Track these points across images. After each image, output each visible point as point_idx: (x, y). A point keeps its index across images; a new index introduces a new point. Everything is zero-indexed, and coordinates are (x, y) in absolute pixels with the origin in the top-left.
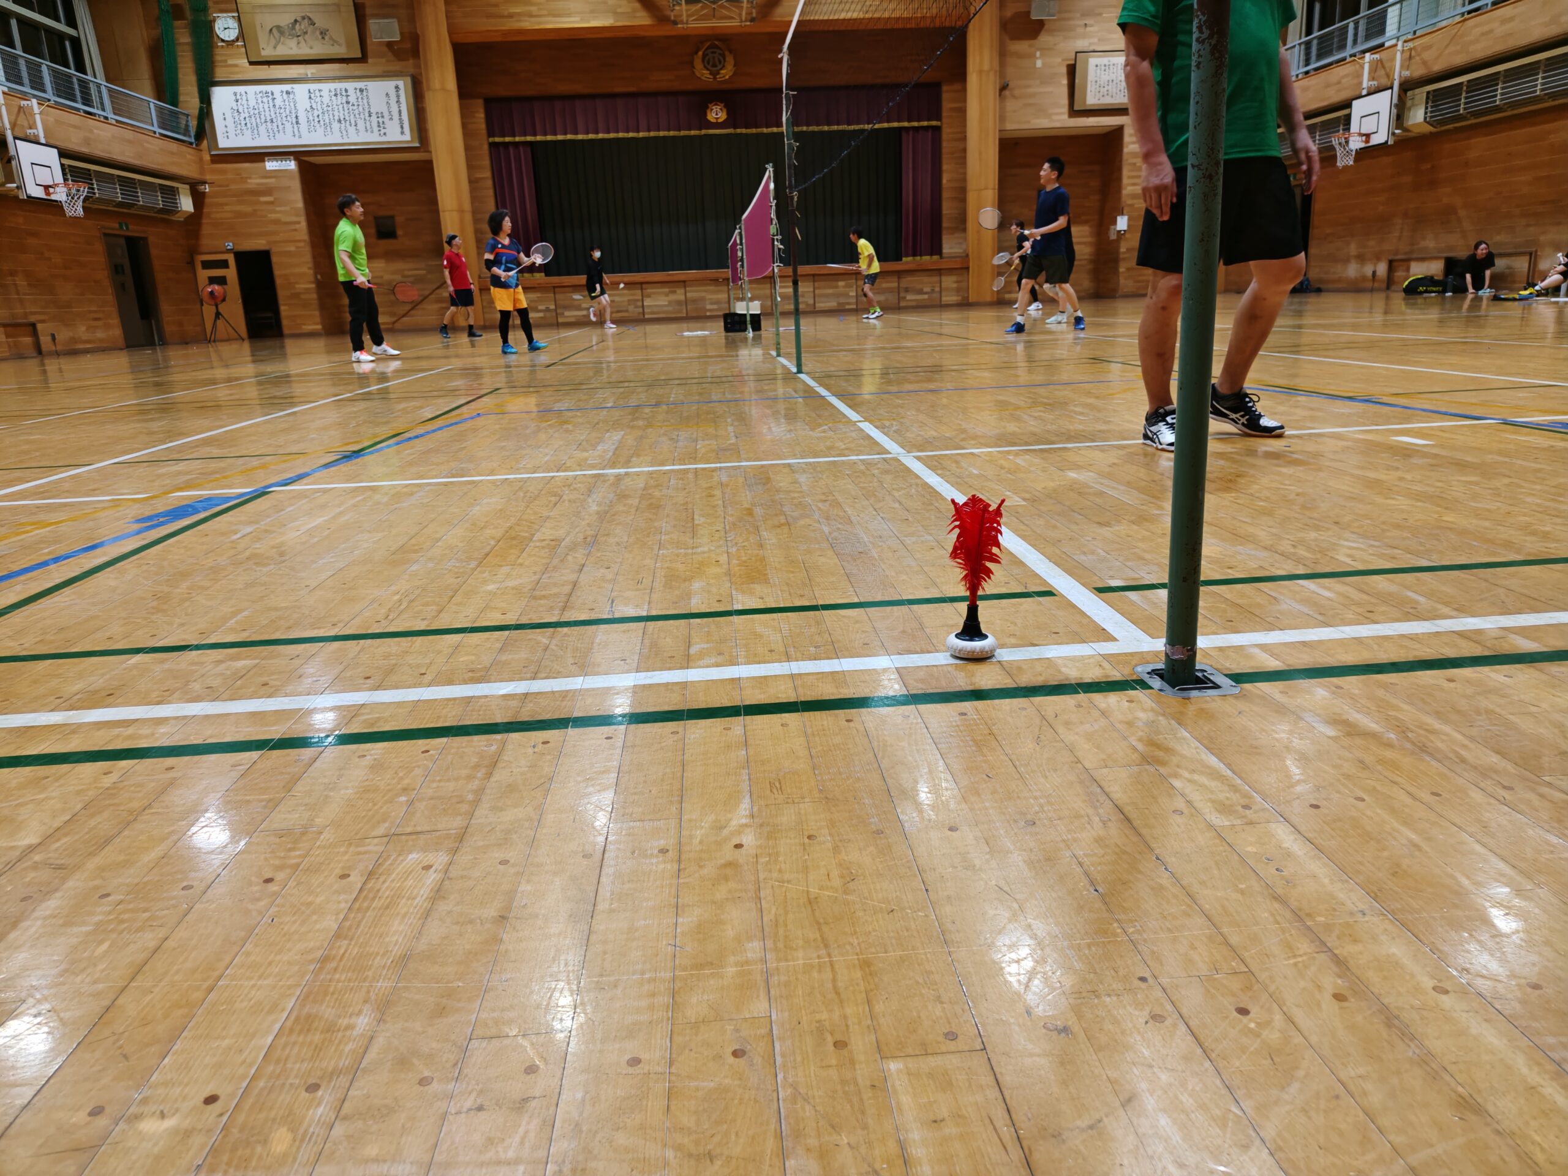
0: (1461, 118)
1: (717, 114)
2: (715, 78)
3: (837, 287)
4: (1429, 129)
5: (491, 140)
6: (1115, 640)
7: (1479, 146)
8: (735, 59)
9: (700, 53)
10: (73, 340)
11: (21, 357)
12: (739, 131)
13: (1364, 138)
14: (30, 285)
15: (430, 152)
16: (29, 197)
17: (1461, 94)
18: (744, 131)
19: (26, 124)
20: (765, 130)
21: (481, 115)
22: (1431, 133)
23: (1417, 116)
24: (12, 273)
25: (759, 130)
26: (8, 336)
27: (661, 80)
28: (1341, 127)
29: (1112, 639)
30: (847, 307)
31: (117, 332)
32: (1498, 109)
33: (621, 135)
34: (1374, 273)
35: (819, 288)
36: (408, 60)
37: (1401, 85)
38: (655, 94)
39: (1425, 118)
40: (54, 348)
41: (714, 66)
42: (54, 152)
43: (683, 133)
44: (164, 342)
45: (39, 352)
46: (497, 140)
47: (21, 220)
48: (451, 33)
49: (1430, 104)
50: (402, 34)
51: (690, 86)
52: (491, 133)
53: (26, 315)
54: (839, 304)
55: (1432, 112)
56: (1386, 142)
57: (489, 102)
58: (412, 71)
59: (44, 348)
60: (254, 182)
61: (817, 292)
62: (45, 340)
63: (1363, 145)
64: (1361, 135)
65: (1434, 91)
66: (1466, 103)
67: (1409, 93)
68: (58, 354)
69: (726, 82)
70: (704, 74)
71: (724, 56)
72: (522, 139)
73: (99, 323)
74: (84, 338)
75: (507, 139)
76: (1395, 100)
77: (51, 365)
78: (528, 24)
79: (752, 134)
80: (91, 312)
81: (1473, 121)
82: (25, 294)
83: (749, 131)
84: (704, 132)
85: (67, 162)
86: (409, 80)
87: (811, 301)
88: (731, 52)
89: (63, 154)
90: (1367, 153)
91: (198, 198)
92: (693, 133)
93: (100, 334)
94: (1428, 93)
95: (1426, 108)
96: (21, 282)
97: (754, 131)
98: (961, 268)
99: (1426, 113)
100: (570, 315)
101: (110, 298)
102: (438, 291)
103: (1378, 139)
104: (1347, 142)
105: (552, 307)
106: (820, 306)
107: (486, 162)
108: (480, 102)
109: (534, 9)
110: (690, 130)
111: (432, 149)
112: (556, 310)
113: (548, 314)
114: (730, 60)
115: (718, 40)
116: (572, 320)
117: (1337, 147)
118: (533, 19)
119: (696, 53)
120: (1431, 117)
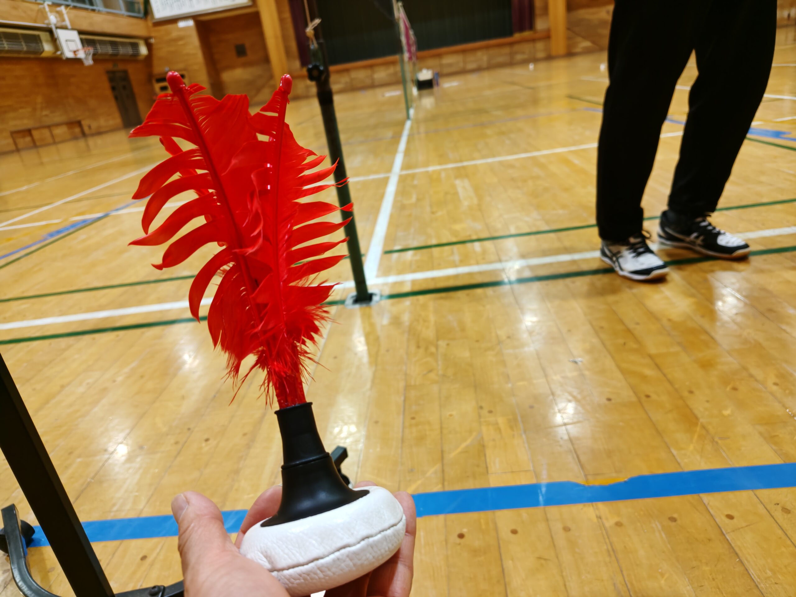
10: (100, 127)
11: (76, 138)
14: (75, 102)
15: (258, 7)
16: (67, 58)
19: (62, 18)
24: (66, 97)
26: (68, 129)
30: (483, 67)
31: (119, 120)
35: (466, 57)
40: (90, 132)
42: (76, 32)
45: (84, 135)
47: (66, 70)
53: (76, 117)
54: (478, 65)
59: (86, 132)
60: (174, 34)
61: (466, 60)
68: (93, 135)
73: (110, 117)
74: (104, 125)
77: (91, 141)
80: (105, 112)
82: (74, 107)
91: (149, 46)
93: (110, 123)
96: (71, 101)
98: (547, 37)
102: (269, 82)
106: (468, 67)
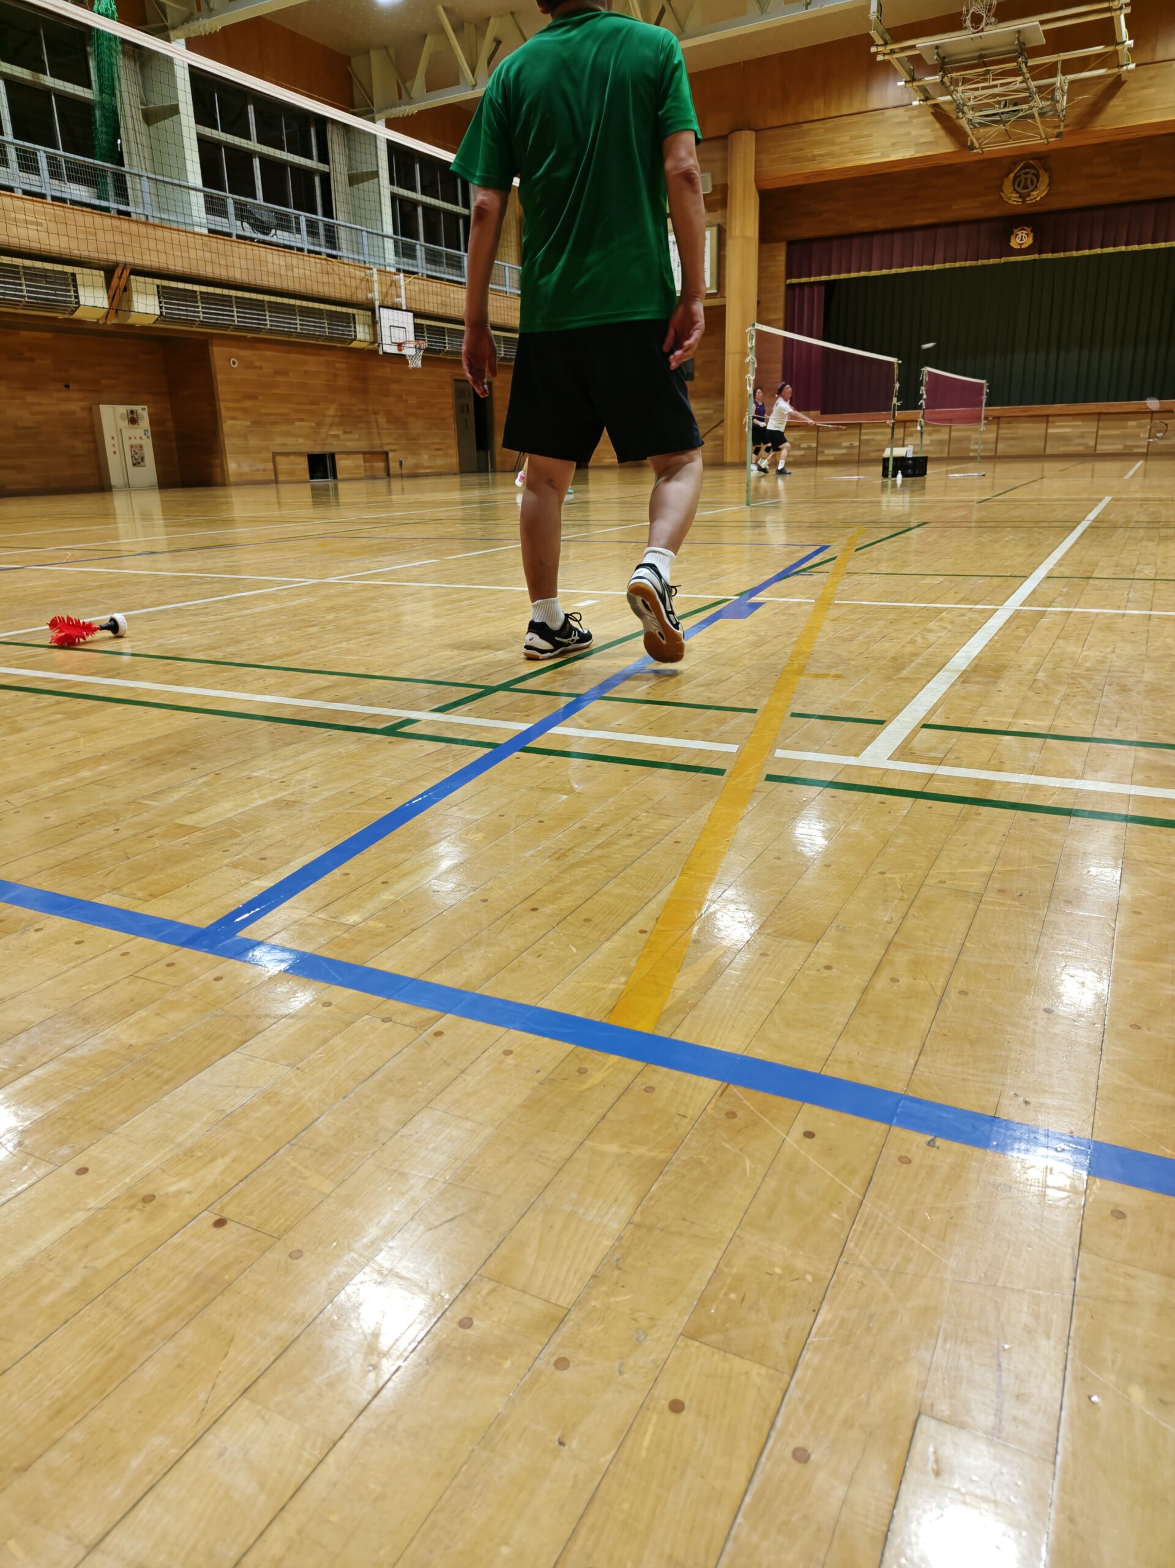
1: (1022, 239)
2: (1024, 201)
3: (1126, 428)
5: (789, 281)
8: (1050, 177)
9: (1012, 175)
10: (417, 466)
11: (374, 478)
12: (1044, 256)
14: (388, 421)
15: (725, 297)
16: (385, 353)
18: (1050, 256)
19: (394, 293)
20: (1075, 254)
21: (782, 258)
24: (375, 413)
25: (1068, 254)
26: (365, 461)
27: (965, 208)
30: (1135, 450)
31: (454, 460)
33: (915, 269)
35: (1103, 428)
36: (716, 211)
38: (955, 224)
40: (399, 472)
41: (1025, 187)
42: (411, 315)
43: (980, 262)
44: (494, 471)
45: (388, 474)
46: (794, 281)
47: (388, 371)
48: (756, 181)
50: (714, 186)
51: (994, 212)
52: (789, 275)
53: (382, 445)
54: (1126, 447)
57: (790, 244)
58: (719, 221)
59: (392, 471)
61: (1100, 433)
62: (394, 466)
68: (402, 476)
69: (1037, 203)
70: (1013, 199)
71: (1037, 176)
72: (818, 279)
73: (440, 453)
74: (425, 464)
75: (803, 280)
77: (396, 484)
78: (830, 165)
79: (1060, 259)
80: (434, 444)
82: (384, 429)
83: (1056, 255)
84: (1003, 260)
85: (419, 321)
86: (715, 229)
87: (1092, 443)
88: (1046, 171)
89: (417, 315)
92: (992, 261)
93: (439, 462)
96: (382, 420)
97: (1062, 255)
100: (830, 453)
101: (452, 431)
102: (715, 430)
105: (814, 445)
106: (1102, 448)
107: (781, 304)
108: (783, 246)
109: (836, 149)
110: (989, 258)
111: (727, 295)
112: (817, 448)
113: (809, 452)
114: (1044, 179)
115: (1033, 159)
116: (832, 458)
118: (836, 160)
119: (1007, 176)
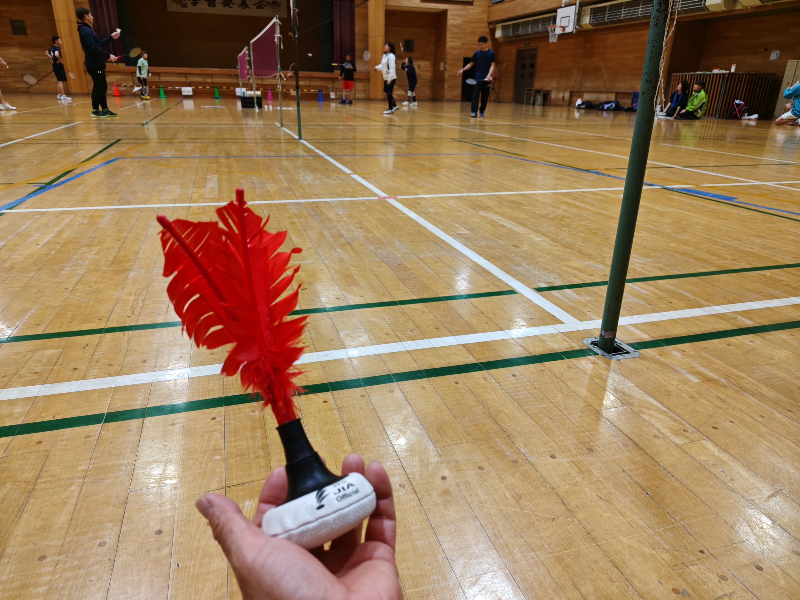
0: (605, 23)
4: (591, 27)
6: (564, 323)
7: (612, 38)
13: (562, 29)
17: (606, 12)
22: (592, 30)
23: (586, 20)
28: (552, 22)
29: (560, 322)
32: (621, 21)
34: (563, 97)
37: (580, 3)
39: (590, 22)
49: (592, 15)
55: (593, 19)
56: (572, 32)
63: (561, 32)
64: (561, 27)
65: (595, 8)
66: (608, 16)
67: (583, 8)
76: (577, 11)
81: (610, 26)
90: (563, 36)
94: (592, 9)
95: (590, 17)
98: (366, 79)
99: (590, 19)
103: (569, 30)
104: (554, 30)
117: (550, 32)
120: (592, 21)
